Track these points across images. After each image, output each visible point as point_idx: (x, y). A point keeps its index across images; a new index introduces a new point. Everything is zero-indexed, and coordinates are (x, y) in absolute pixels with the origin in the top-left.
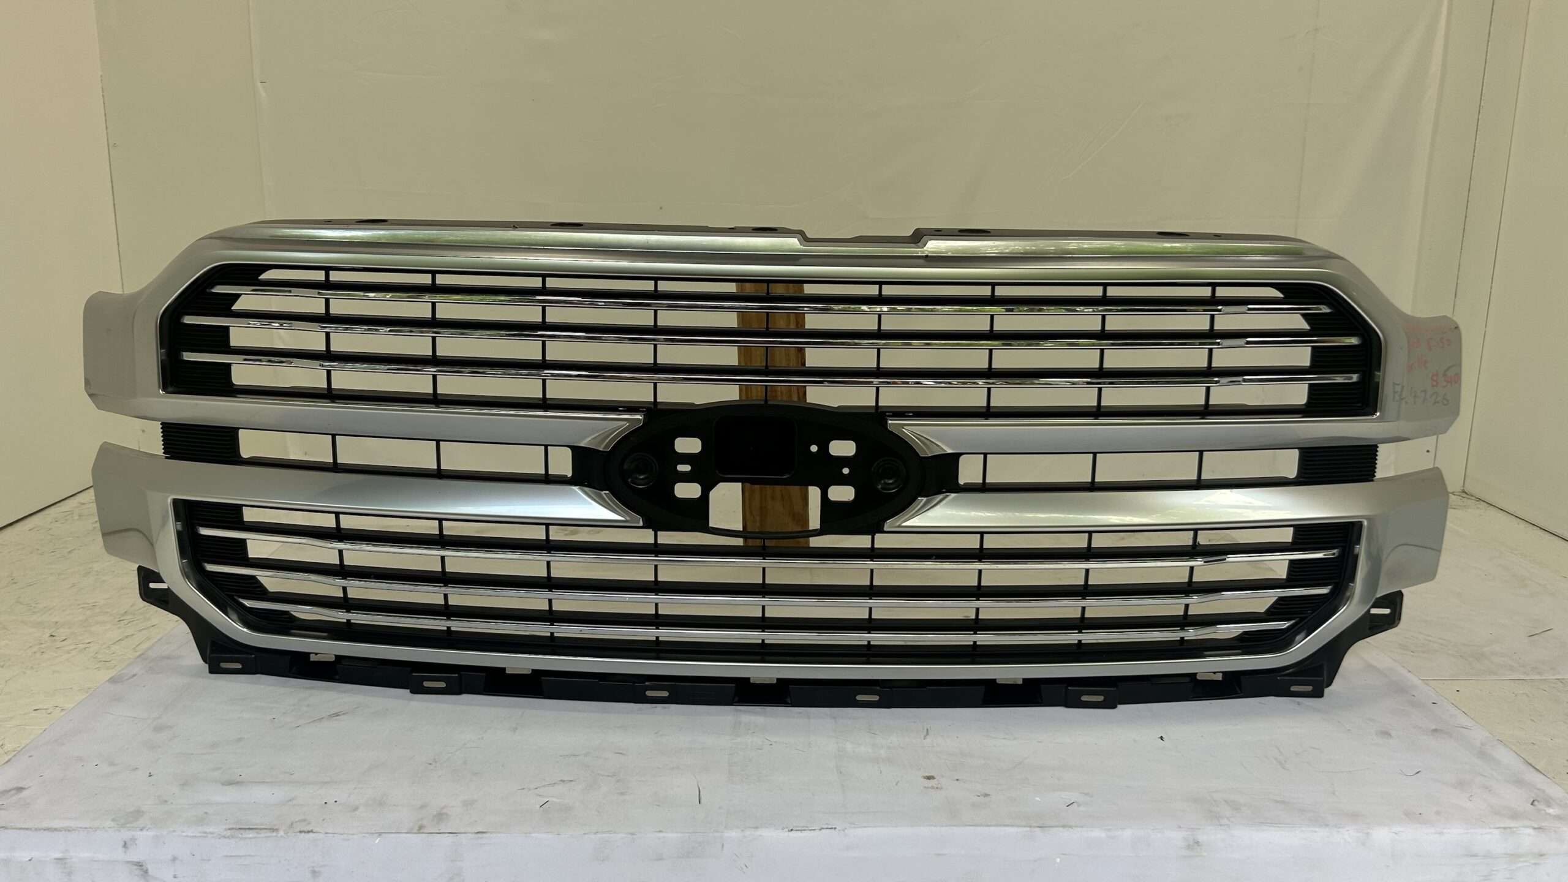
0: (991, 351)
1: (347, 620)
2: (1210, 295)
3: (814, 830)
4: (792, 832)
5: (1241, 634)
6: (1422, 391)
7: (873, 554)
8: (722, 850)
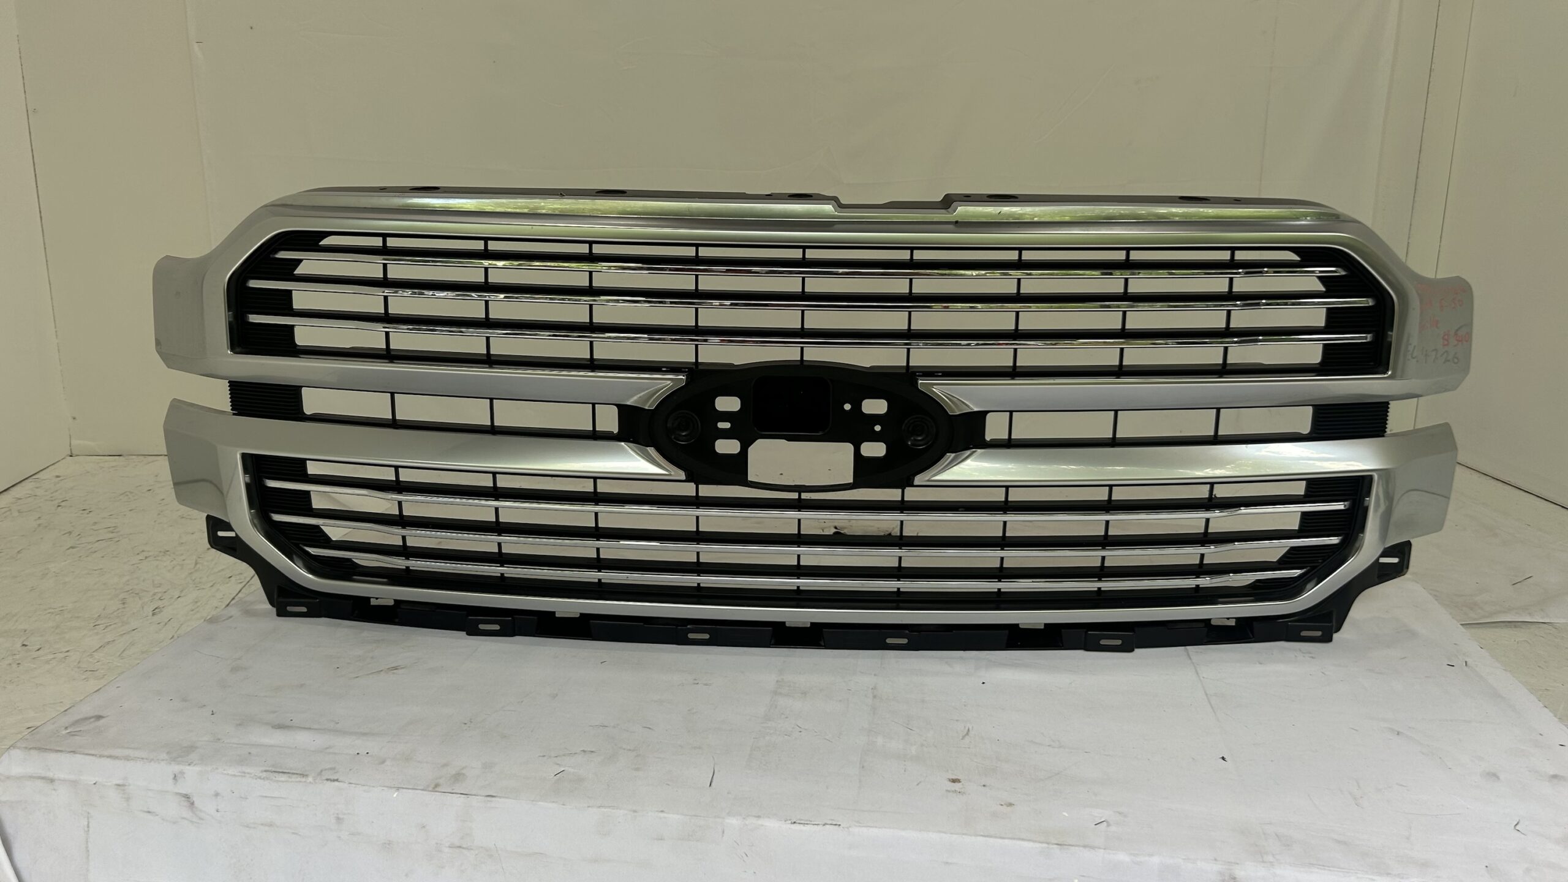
0: (1017, 313)
1: (407, 567)
2: (1229, 258)
3: (818, 825)
4: (795, 825)
5: (1254, 582)
6: (1433, 350)
7: (903, 506)
8: (723, 836)
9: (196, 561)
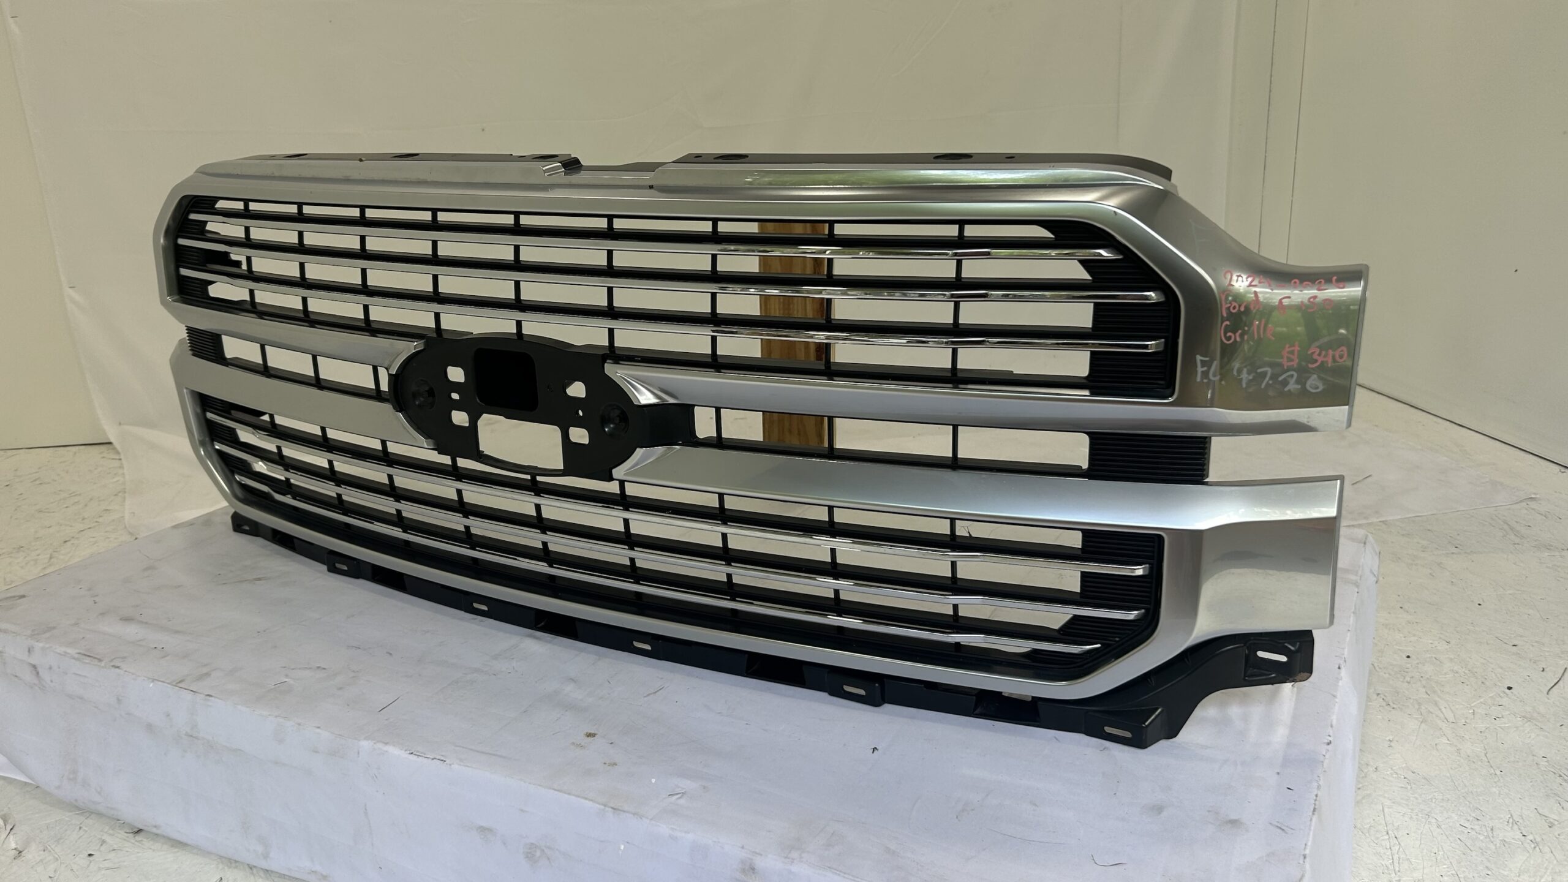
2: (956, 234)
4: (412, 755)
5: (1028, 652)
7: (621, 502)
8: (358, 757)
9: (51, 555)
